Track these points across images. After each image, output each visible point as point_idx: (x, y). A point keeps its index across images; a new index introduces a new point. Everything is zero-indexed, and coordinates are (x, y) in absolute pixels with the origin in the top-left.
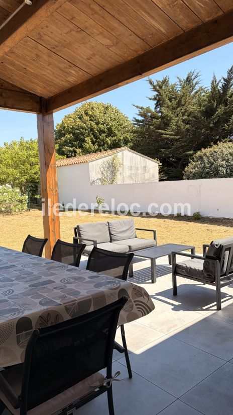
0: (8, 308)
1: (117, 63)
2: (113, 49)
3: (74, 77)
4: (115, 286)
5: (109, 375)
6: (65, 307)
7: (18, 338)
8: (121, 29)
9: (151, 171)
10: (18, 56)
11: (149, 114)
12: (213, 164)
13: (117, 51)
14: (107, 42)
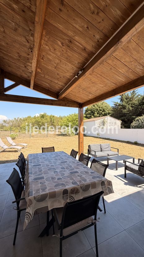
0: (61, 183)
1: (106, 92)
2: (104, 88)
3: (91, 97)
4: (100, 179)
5: (95, 219)
6: (81, 186)
7: (63, 196)
8: (107, 81)
9: (118, 124)
10: (73, 92)
11: (118, 104)
12: (143, 123)
13: (106, 88)
14: (102, 86)
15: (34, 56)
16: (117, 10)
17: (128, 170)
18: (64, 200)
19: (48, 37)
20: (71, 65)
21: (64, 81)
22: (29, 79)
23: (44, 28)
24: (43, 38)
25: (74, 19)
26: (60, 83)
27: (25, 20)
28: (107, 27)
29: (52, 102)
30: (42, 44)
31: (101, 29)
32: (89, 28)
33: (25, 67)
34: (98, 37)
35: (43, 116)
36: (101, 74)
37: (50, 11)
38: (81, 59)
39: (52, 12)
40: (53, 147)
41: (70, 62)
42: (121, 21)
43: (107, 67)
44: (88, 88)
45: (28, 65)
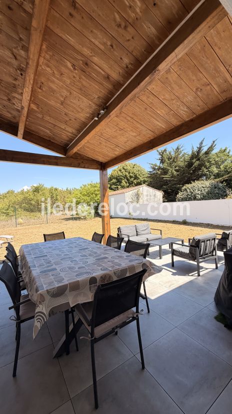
0: (85, 271)
2: (138, 137)
3: (118, 152)
4: (140, 262)
5: (137, 311)
6: (114, 272)
7: (90, 287)
8: (142, 128)
9: (158, 197)
10: (91, 144)
11: (157, 168)
12: (193, 193)
13: (140, 138)
14: (135, 134)
15: (28, 81)
16: (151, 26)
17: (176, 255)
18: (92, 292)
19: (51, 54)
20: (87, 100)
21: (77, 125)
22: (14, 121)
23: (44, 40)
24: (43, 55)
25: (91, 31)
26: (70, 130)
27: (13, 23)
28: (139, 48)
29: (56, 161)
30: (41, 63)
31: (130, 49)
32: (114, 47)
33: (9, 100)
34: (126, 61)
35: (37, 190)
36: (132, 116)
37: (55, 14)
38: (103, 91)
39: (58, 16)
40: (63, 232)
41: (86, 95)
42: (157, 42)
43: (140, 107)
44: (113, 138)
45: (14, 97)
